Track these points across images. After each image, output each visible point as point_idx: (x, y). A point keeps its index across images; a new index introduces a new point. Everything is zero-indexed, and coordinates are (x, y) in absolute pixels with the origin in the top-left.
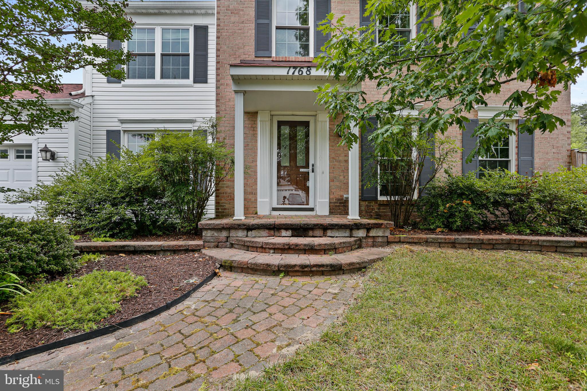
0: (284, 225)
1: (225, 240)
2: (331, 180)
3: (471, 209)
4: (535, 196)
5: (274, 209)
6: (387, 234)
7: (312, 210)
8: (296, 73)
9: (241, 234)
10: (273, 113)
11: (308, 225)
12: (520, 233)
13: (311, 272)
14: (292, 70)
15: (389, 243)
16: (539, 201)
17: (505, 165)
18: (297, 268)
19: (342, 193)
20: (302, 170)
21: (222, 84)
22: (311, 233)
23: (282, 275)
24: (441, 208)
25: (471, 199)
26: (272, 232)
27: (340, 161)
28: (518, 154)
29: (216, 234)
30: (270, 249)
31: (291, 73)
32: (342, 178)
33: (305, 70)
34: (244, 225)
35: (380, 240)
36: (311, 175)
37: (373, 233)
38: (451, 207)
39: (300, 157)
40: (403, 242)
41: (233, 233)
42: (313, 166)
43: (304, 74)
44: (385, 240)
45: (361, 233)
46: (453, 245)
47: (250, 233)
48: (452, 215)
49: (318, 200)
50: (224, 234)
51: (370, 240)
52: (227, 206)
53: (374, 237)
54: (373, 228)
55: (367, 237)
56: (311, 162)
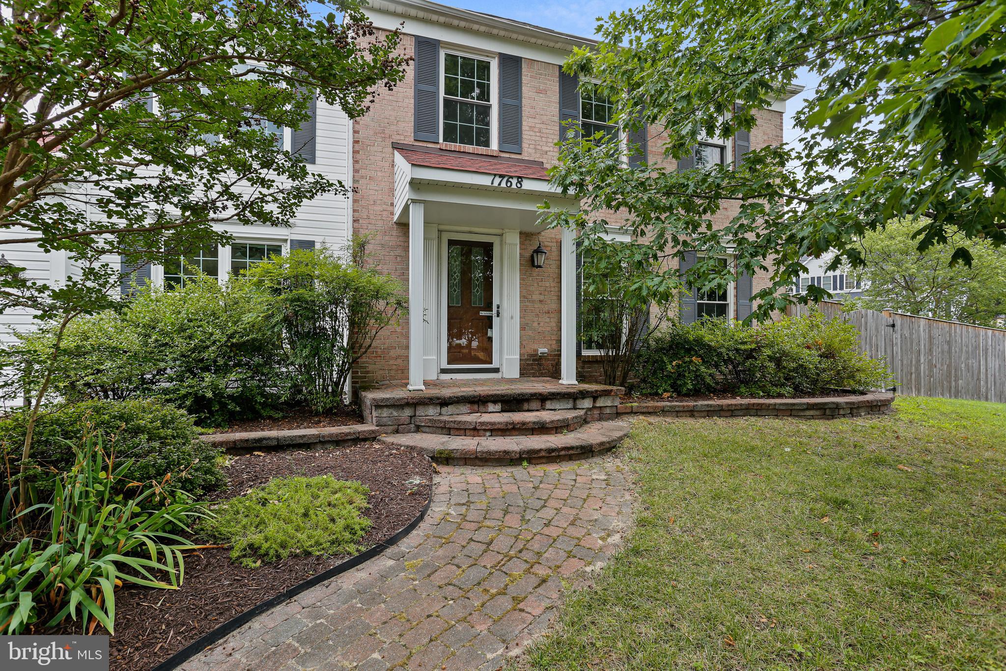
0: (492, 396)
1: (408, 421)
2: (522, 328)
3: (703, 369)
4: (768, 352)
5: (444, 371)
6: (617, 403)
7: (496, 370)
8: (503, 185)
9: (432, 412)
10: (442, 227)
11: (522, 395)
12: (752, 396)
13: (559, 456)
14: (497, 180)
15: (618, 415)
16: (771, 359)
17: (722, 310)
18: (543, 454)
19: (535, 346)
20: (483, 313)
21: (362, 177)
22: (526, 406)
23: (525, 464)
24: (669, 367)
25: (700, 356)
26: (476, 407)
27: (533, 302)
28: (736, 296)
29: (395, 414)
30: (485, 430)
31: (496, 184)
32: (535, 324)
33: (514, 181)
34: (438, 398)
35: (608, 411)
36: (496, 320)
37: (600, 403)
38: (678, 366)
39: (477, 292)
40: (636, 413)
41: (420, 411)
42: (498, 307)
43: (514, 186)
44: (614, 409)
45: (587, 403)
46: (692, 413)
47: (444, 410)
48: (681, 376)
49: (505, 357)
50: (408, 412)
51: (596, 412)
52: (371, 368)
53: (600, 407)
54: (601, 396)
55: (594, 407)
56: (496, 301)
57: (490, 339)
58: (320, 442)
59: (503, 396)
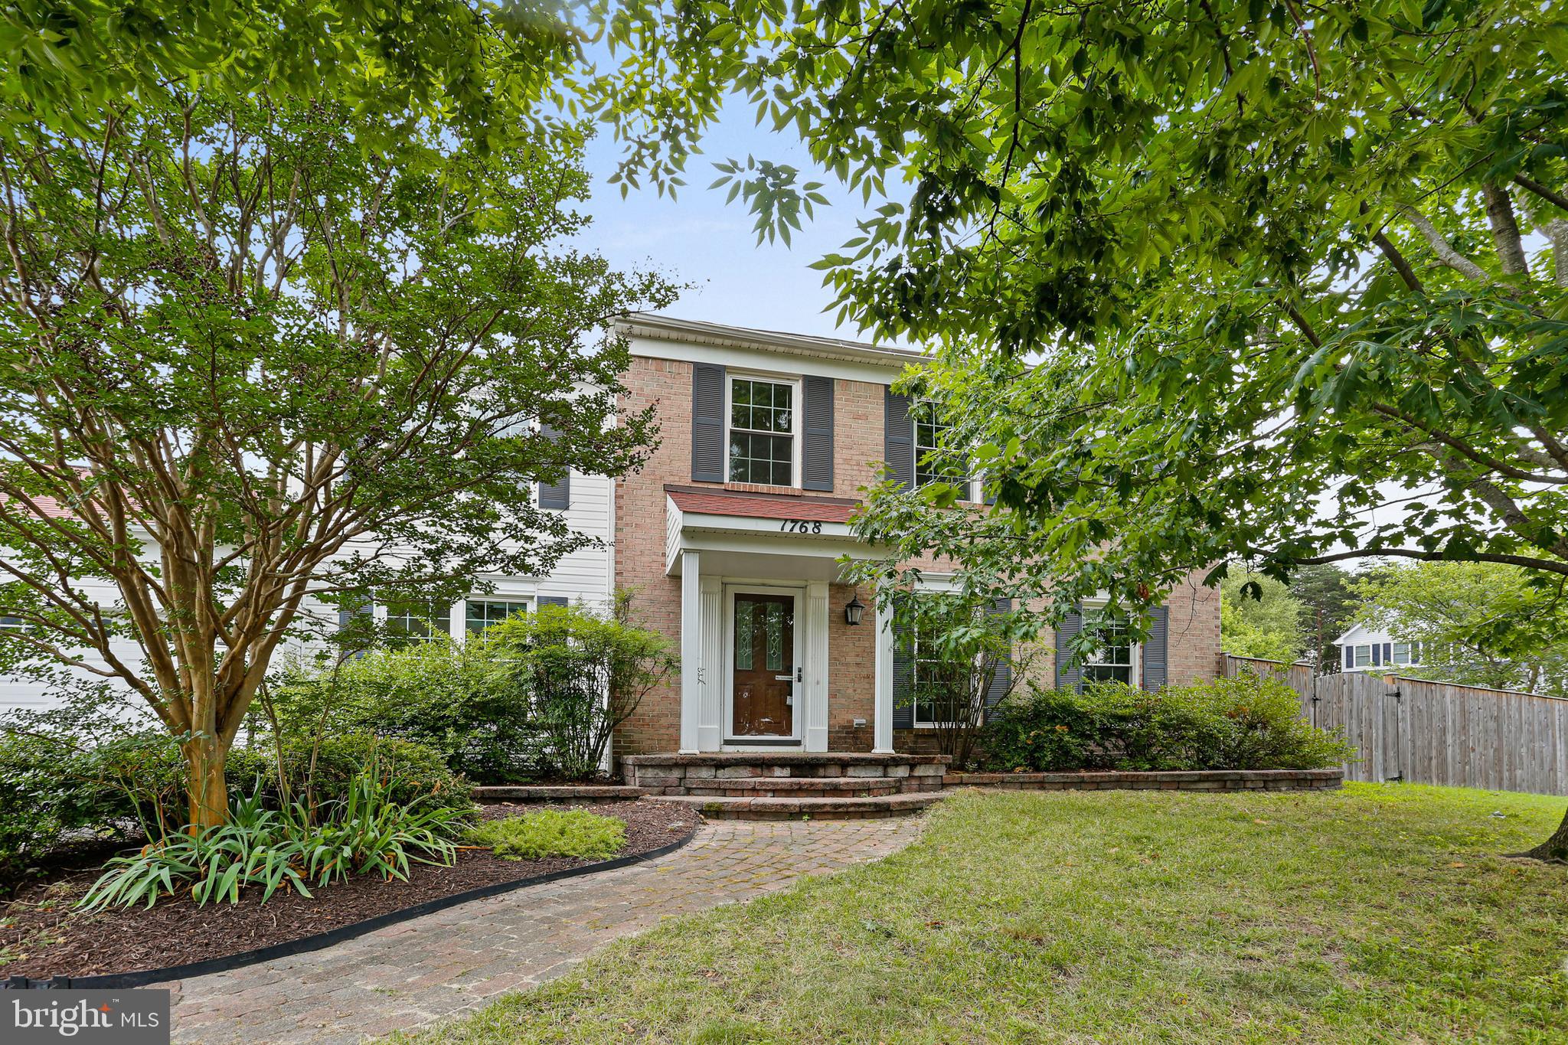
0: (779, 759)
1: (677, 783)
2: (832, 695)
3: (1067, 738)
4: (1157, 718)
5: (727, 742)
6: (942, 772)
7: (797, 743)
8: (797, 530)
9: (705, 774)
10: (727, 580)
11: (817, 759)
12: (1136, 769)
13: (847, 813)
14: (789, 525)
15: (944, 786)
16: (1164, 726)
17: (1124, 675)
18: (828, 809)
19: (850, 717)
20: (779, 678)
21: (627, 525)
22: (821, 772)
23: (806, 817)
24: (1023, 737)
25: (1067, 724)
26: (759, 771)
28: (1143, 657)
29: (662, 774)
30: (766, 791)
31: (787, 530)
32: (850, 691)
33: (810, 526)
34: (713, 760)
35: (930, 781)
36: (796, 686)
37: (919, 772)
38: (1037, 736)
39: (774, 654)
40: (966, 784)
41: (692, 773)
42: (800, 670)
43: (810, 531)
44: (939, 781)
45: (902, 772)
46: (1042, 785)
47: (720, 773)
48: (1039, 748)
49: (809, 728)
50: (676, 774)
51: (914, 782)
52: (636, 737)
53: (920, 777)
54: (920, 764)
55: (911, 777)
56: (796, 664)
57: (790, 707)
58: (575, 797)
59: (791, 759)
